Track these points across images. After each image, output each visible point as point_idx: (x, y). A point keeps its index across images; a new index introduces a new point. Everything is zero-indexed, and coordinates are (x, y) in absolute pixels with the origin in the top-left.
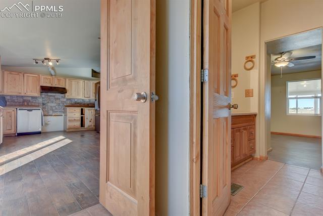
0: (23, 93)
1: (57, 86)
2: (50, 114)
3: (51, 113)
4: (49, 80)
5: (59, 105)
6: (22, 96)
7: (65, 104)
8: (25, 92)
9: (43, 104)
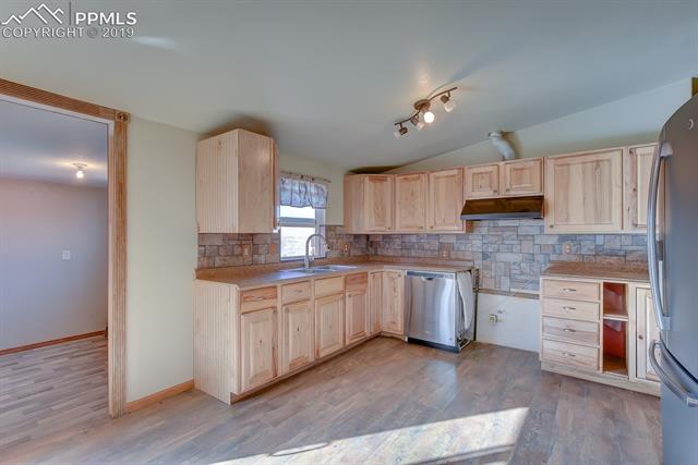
0: (428, 227)
1: (512, 194)
2: (504, 288)
3: (506, 284)
4: (486, 177)
5: (532, 258)
6: (438, 235)
7: (553, 257)
8: (432, 224)
9: (485, 256)
